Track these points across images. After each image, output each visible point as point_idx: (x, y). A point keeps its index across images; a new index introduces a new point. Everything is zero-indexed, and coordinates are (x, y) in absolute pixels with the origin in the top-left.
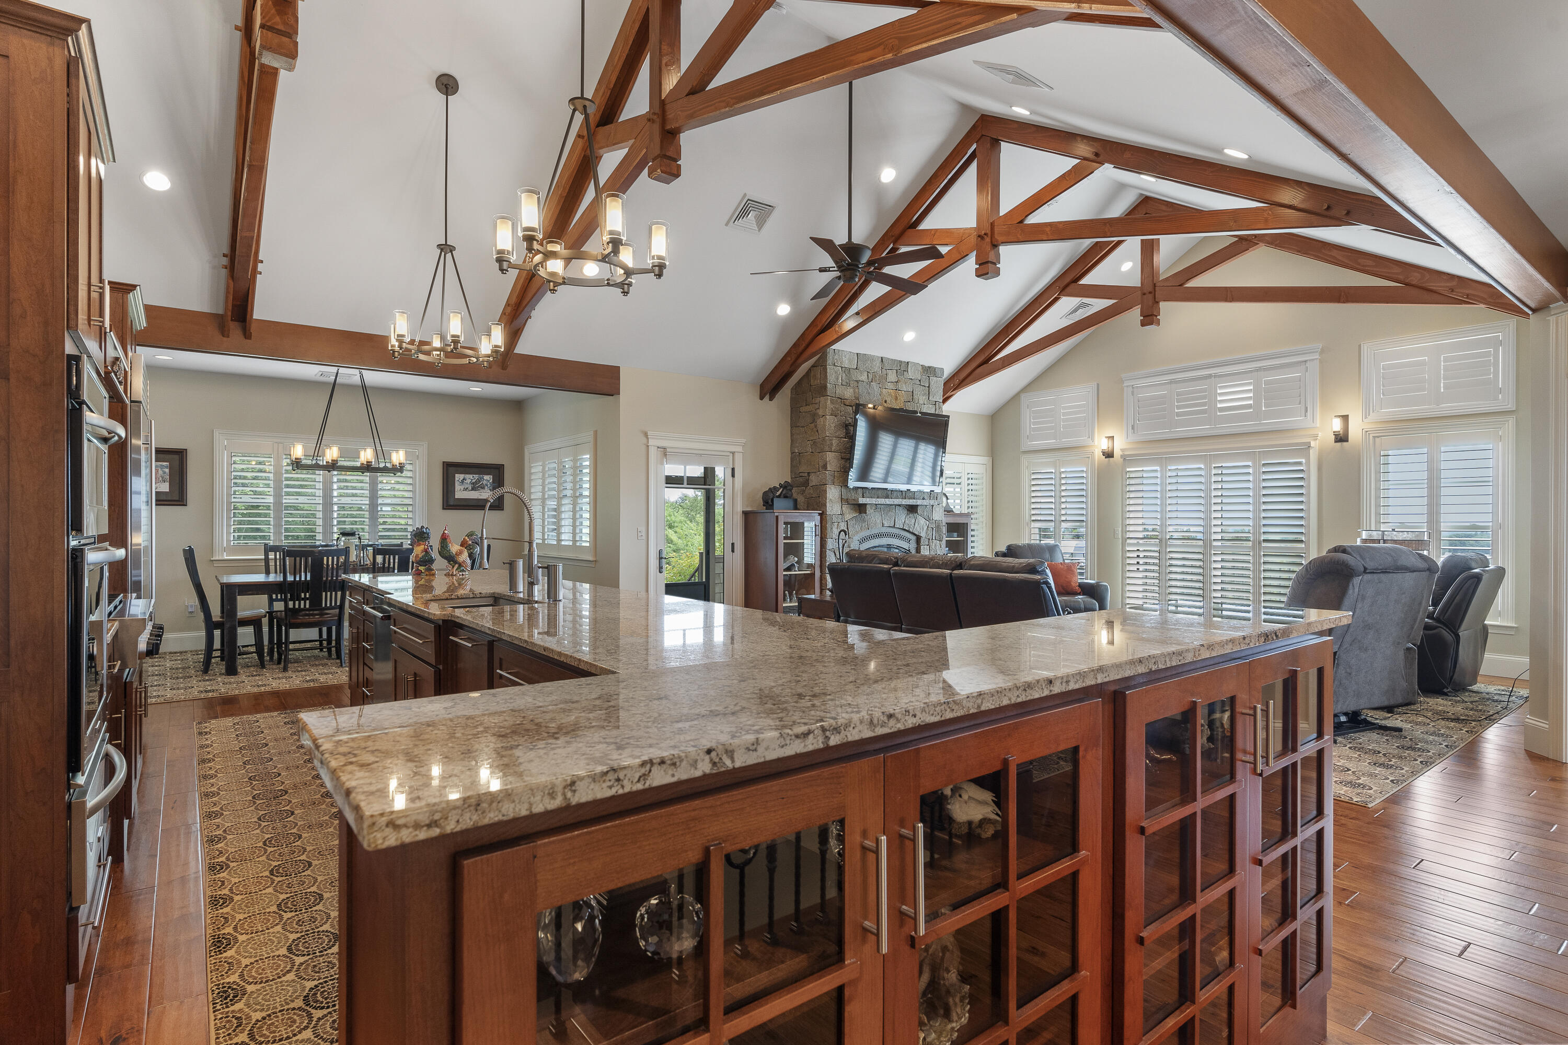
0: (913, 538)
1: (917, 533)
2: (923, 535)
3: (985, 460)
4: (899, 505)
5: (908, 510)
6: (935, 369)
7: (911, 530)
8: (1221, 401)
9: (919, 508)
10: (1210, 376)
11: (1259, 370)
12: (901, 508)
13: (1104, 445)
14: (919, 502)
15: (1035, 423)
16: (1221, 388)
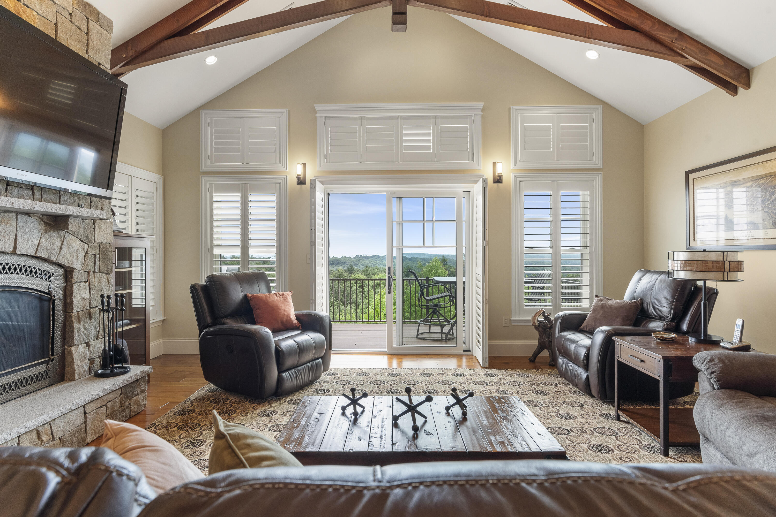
0: (59, 272)
1: (65, 263)
2: (77, 265)
3: (155, 177)
4: (28, 214)
5: (46, 224)
6: (98, 13)
7: (53, 258)
8: (406, 141)
9: (71, 221)
10: (396, 118)
11: (435, 117)
12: (30, 220)
13: (299, 171)
14: (72, 210)
15: (217, 144)
16: (406, 129)
